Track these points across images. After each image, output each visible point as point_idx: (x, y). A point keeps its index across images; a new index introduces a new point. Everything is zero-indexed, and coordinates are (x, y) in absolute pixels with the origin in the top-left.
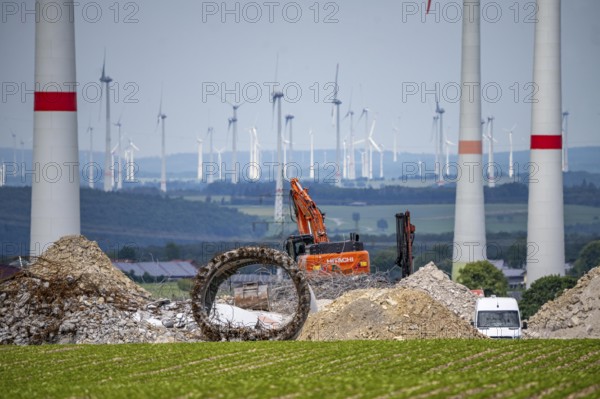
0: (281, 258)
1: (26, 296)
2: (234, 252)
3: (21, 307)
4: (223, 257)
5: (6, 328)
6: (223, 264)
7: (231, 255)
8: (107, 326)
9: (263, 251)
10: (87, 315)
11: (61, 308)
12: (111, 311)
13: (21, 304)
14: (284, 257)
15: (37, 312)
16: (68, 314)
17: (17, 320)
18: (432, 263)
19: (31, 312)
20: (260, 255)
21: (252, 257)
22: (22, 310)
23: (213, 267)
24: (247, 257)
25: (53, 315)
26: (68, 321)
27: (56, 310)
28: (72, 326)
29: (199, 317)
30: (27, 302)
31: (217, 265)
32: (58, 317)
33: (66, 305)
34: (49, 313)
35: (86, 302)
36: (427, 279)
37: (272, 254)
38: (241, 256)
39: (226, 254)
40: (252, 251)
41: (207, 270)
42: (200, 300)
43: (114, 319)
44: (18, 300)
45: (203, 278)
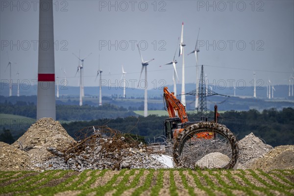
0: (222, 128)
1: (100, 148)
2: (196, 125)
3: (97, 154)
4: (190, 128)
5: (91, 165)
6: (190, 131)
7: (194, 126)
8: (146, 165)
9: (212, 125)
10: (134, 158)
11: (120, 154)
12: (147, 156)
13: (97, 152)
14: (224, 128)
15: (106, 156)
16: (123, 158)
17: (96, 161)
18: (252, 133)
19: (103, 157)
20: (211, 126)
21: (206, 128)
22: (98, 156)
23: (184, 133)
24: (204, 128)
25: (115, 158)
26: (124, 162)
27: (117, 156)
28: (128, 164)
29: (177, 160)
30: (100, 152)
31: (187, 132)
32: (118, 160)
33: (122, 153)
34: (113, 157)
35: (133, 151)
36: (250, 142)
37: (218, 126)
38: (200, 127)
39: (192, 126)
40: (206, 125)
41: (182, 135)
42: (178, 151)
43: (149, 161)
44: (95, 150)
45: (179, 139)
